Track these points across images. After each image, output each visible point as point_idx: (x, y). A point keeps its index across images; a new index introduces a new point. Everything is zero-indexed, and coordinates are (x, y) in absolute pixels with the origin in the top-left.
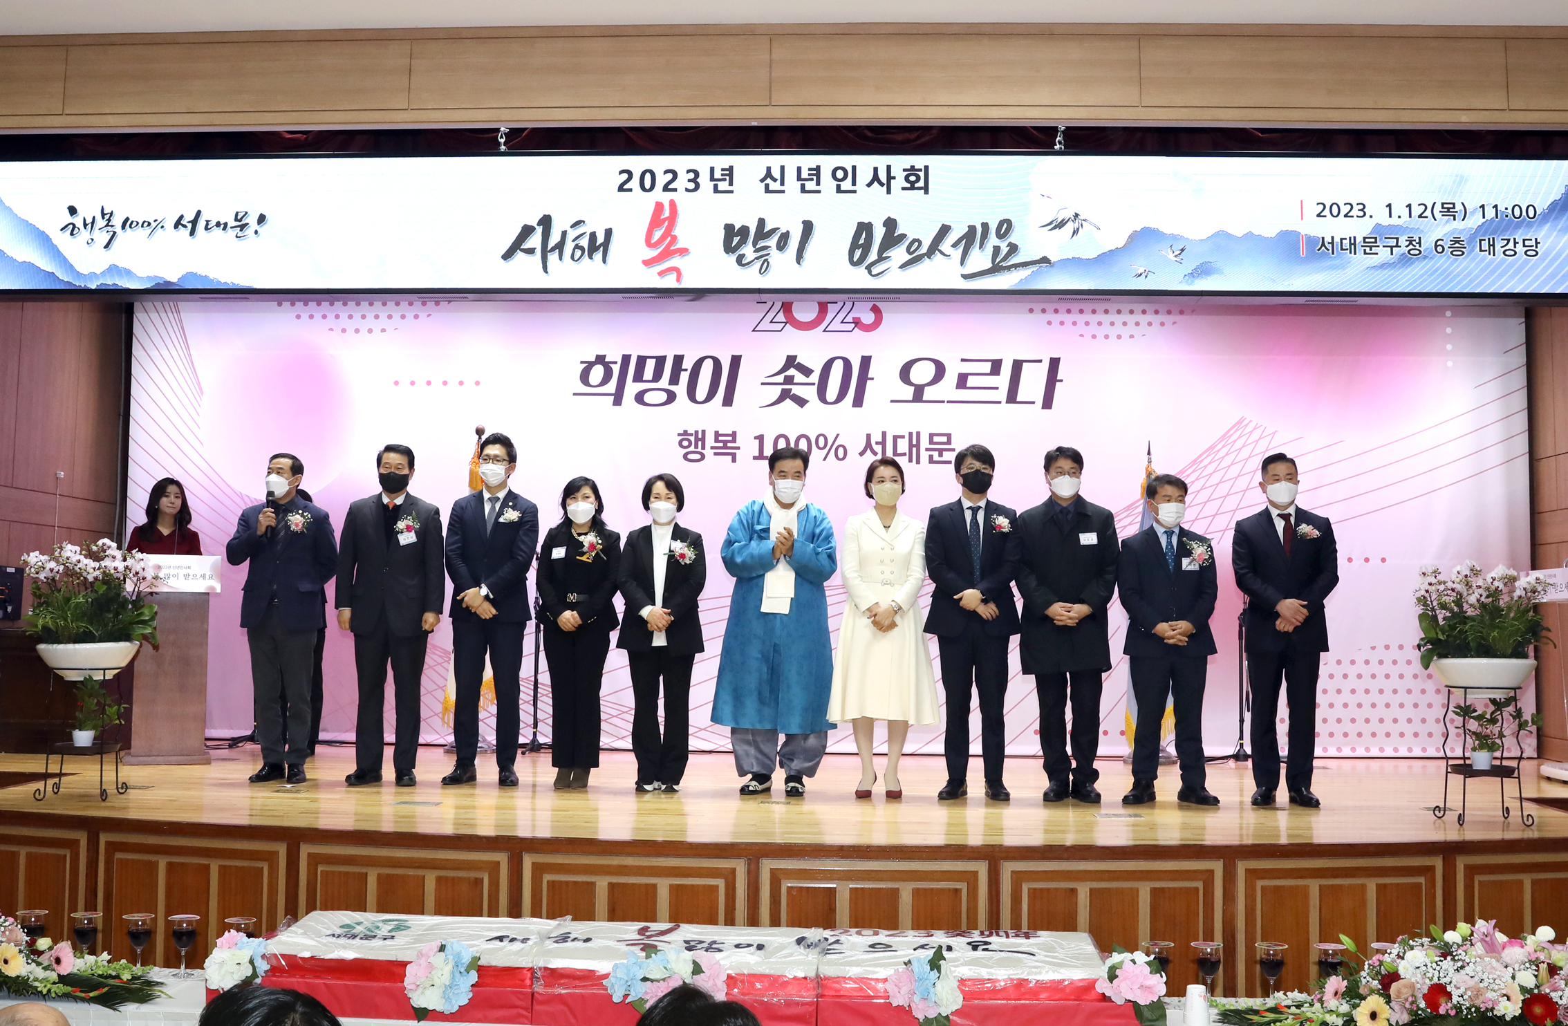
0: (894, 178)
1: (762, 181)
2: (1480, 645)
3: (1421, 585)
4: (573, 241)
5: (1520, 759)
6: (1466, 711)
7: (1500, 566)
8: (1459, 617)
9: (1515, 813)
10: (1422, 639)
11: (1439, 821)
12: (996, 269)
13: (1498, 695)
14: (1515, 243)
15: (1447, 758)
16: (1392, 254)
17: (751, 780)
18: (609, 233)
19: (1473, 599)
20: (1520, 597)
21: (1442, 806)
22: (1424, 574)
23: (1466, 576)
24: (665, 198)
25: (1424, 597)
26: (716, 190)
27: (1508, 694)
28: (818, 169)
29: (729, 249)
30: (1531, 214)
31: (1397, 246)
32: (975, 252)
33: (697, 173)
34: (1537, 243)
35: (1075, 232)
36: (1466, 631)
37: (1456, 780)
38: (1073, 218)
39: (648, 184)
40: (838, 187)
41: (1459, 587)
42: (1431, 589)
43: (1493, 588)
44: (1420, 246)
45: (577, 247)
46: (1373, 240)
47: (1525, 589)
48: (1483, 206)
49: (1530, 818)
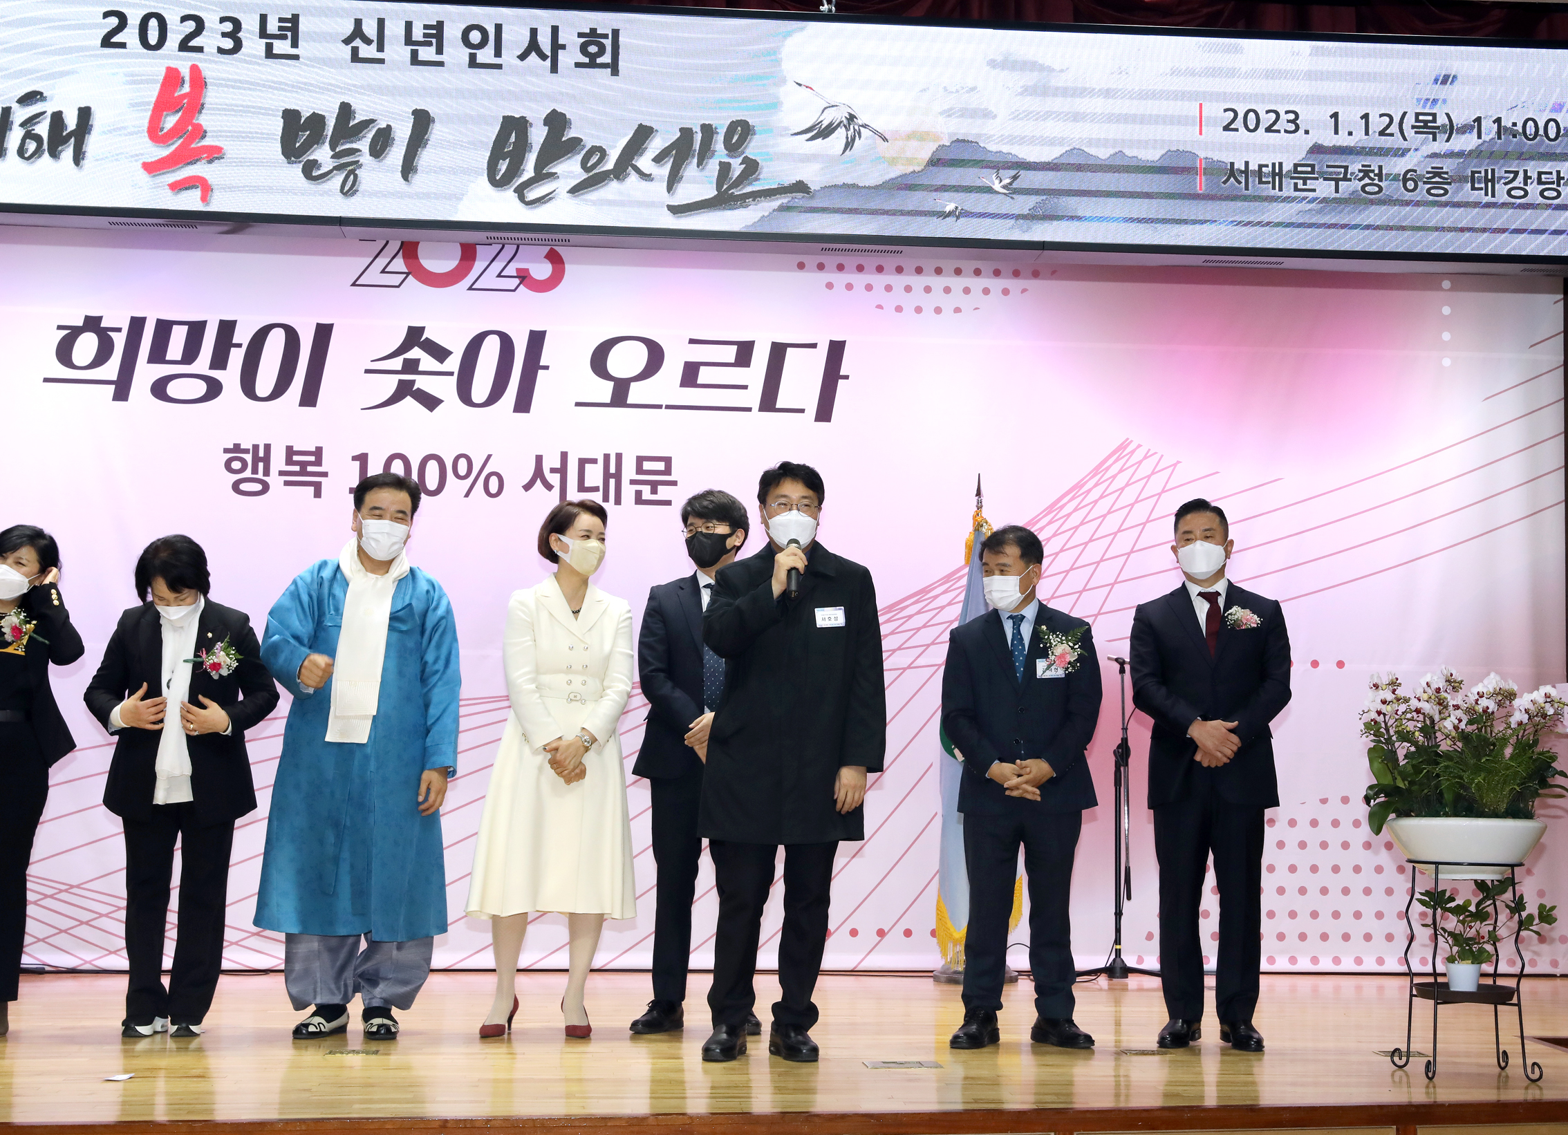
0: (563, 47)
1: (347, 41)
2: (1458, 798)
3: (1371, 701)
4: (22, 125)
5: (1521, 976)
6: (1437, 899)
7: (1492, 675)
8: (1427, 755)
9: (1515, 1060)
10: (1371, 788)
11: (1399, 1073)
12: (723, 200)
13: (1488, 876)
14: (1526, 178)
15: (1410, 974)
16: (1337, 191)
17: (314, 1014)
18: (85, 114)
19: (1448, 724)
20: (1520, 724)
21: (1404, 1048)
22: (1376, 686)
23: (1438, 690)
24: (183, 63)
25: (1376, 723)
26: (270, 53)
27: (1502, 873)
28: (440, 26)
29: (291, 150)
30: (1552, 134)
31: (1345, 179)
32: (691, 169)
33: (237, 24)
34: (1559, 178)
35: (849, 144)
36: (1438, 776)
37: (1423, 1007)
38: (845, 122)
39: (153, 38)
40: (473, 57)
41: (1427, 707)
42: (1385, 709)
43: (1480, 709)
44: (1380, 180)
45: (29, 135)
46: (1309, 169)
47: (1527, 711)
48: (1478, 120)
49: (1537, 1069)
